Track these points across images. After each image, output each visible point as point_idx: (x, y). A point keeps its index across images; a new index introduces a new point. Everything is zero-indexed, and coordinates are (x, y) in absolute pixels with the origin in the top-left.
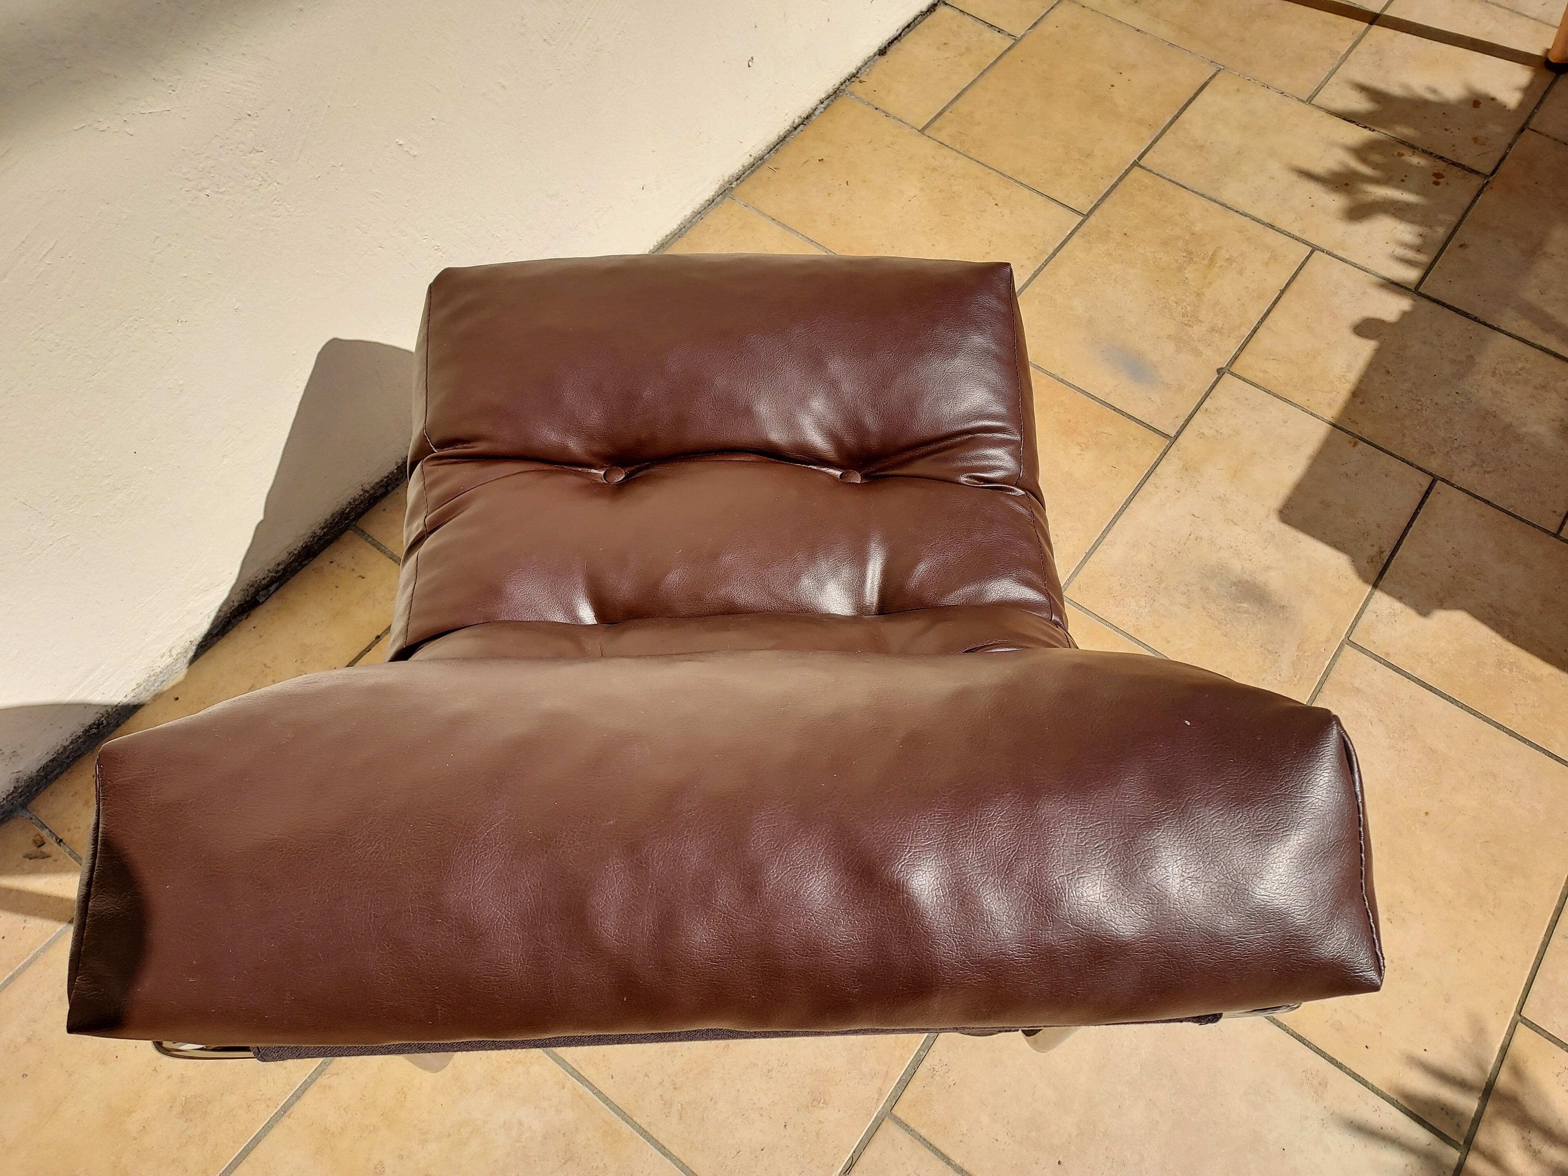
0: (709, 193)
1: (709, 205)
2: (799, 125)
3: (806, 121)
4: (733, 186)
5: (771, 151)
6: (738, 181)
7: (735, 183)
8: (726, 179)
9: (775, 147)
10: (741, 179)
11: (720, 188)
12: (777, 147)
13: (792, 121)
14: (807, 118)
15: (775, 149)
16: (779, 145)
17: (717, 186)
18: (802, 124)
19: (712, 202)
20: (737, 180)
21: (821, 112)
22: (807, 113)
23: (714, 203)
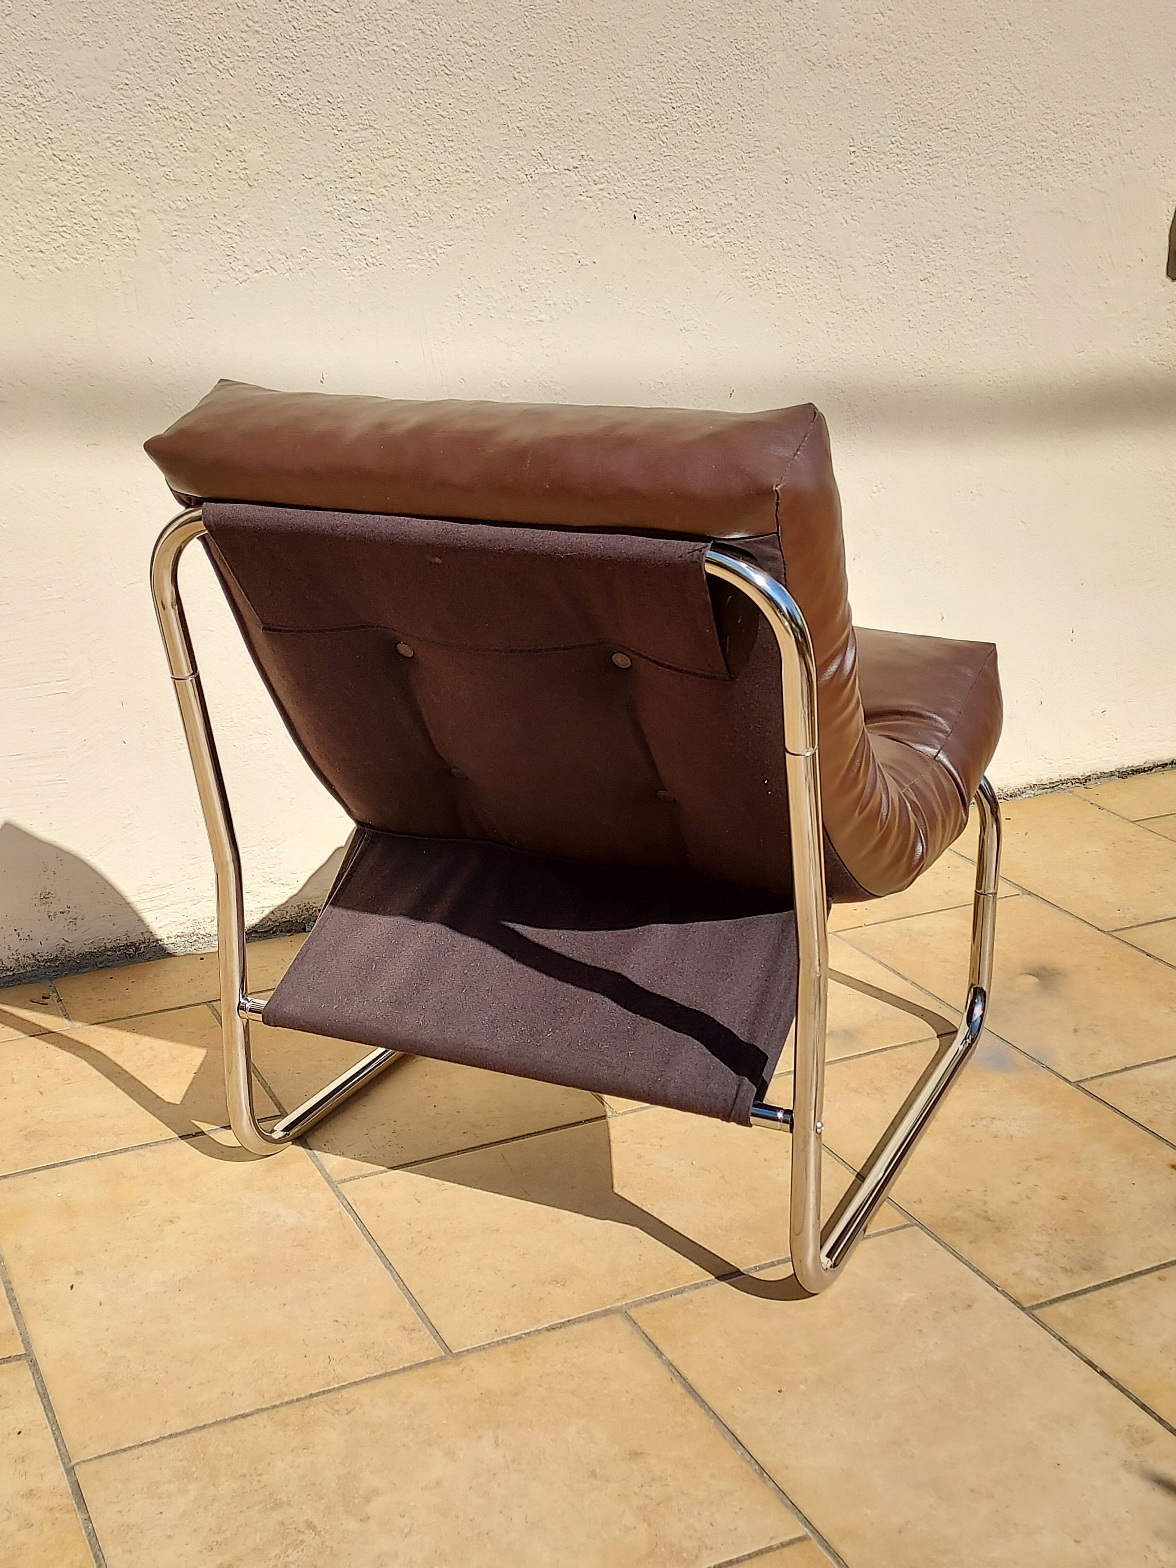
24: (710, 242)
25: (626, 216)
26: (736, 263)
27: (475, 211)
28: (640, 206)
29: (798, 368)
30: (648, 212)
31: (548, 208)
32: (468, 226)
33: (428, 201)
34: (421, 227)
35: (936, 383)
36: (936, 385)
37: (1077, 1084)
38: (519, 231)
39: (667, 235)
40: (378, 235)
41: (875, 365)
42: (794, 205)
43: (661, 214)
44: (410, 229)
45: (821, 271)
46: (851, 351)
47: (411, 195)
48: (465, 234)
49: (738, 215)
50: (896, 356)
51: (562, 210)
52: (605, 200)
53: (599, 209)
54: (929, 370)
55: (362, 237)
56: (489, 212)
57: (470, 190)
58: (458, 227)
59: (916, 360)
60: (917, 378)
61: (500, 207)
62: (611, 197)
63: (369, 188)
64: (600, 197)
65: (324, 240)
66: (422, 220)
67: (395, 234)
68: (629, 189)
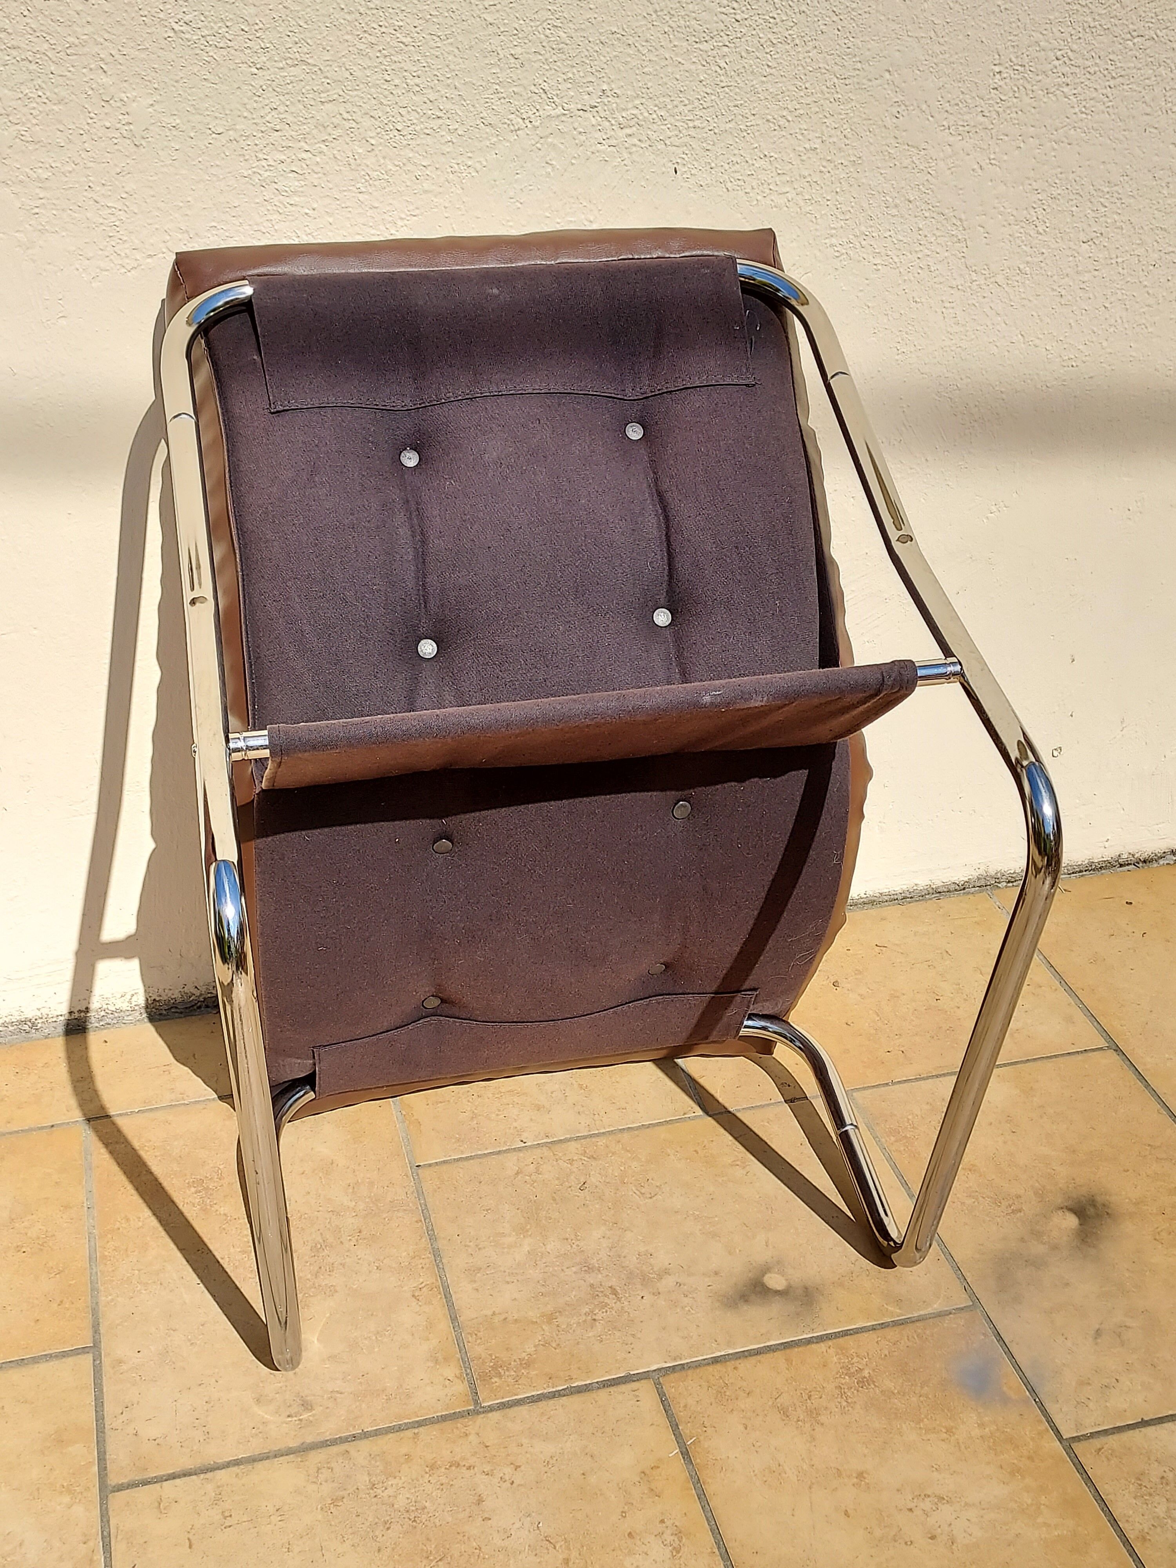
0: (960, 876)
1: (956, 890)
2: (1129, 864)
3: (1141, 864)
4: (999, 885)
6: (1011, 884)
7: (1005, 884)
8: (992, 872)
9: (1081, 871)
10: (1014, 884)
11: (979, 879)
12: (1084, 873)
13: (1118, 854)
14: (1145, 862)
15: (1081, 874)
17: (975, 874)
18: (1134, 865)
19: (962, 888)
20: (1009, 882)
21: (1168, 864)
22: (1145, 856)
23: (965, 891)
24: (782, 200)
25: (664, 169)
26: (818, 227)
27: (449, 170)
28: (684, 156)
29: (897, 360)
30: (695, 163)
31: (553, 162)
32: (441, 190)
33: (384, 158)
34: (375, 193)
35: (1092, 375)
36: (1091, 377)
37: (1068, 1444)
38: (512, 194)
39: (721, 193)
41: (1006, 353)
42: (907, 147)
43: (713, 165)
44: (361, 197)
45: (938, 233)
46: (973, 337)
47: (360, 151)
48: (435, 200)
49: (824, 163)
50: (1037, 342)
51: (573, 164)
52: (634, 149)
53: (625, 162)
54: (1084, 359)
56: (471, 170)
57: (443, 142)
58: (426, 192)
59: (1065, 346)
60: (1066, 369)
61: (485, 163)
62: (643, 146)
63: (302, 144)
64: (627, 145)
66: (377, 183)
68: (669, 134)
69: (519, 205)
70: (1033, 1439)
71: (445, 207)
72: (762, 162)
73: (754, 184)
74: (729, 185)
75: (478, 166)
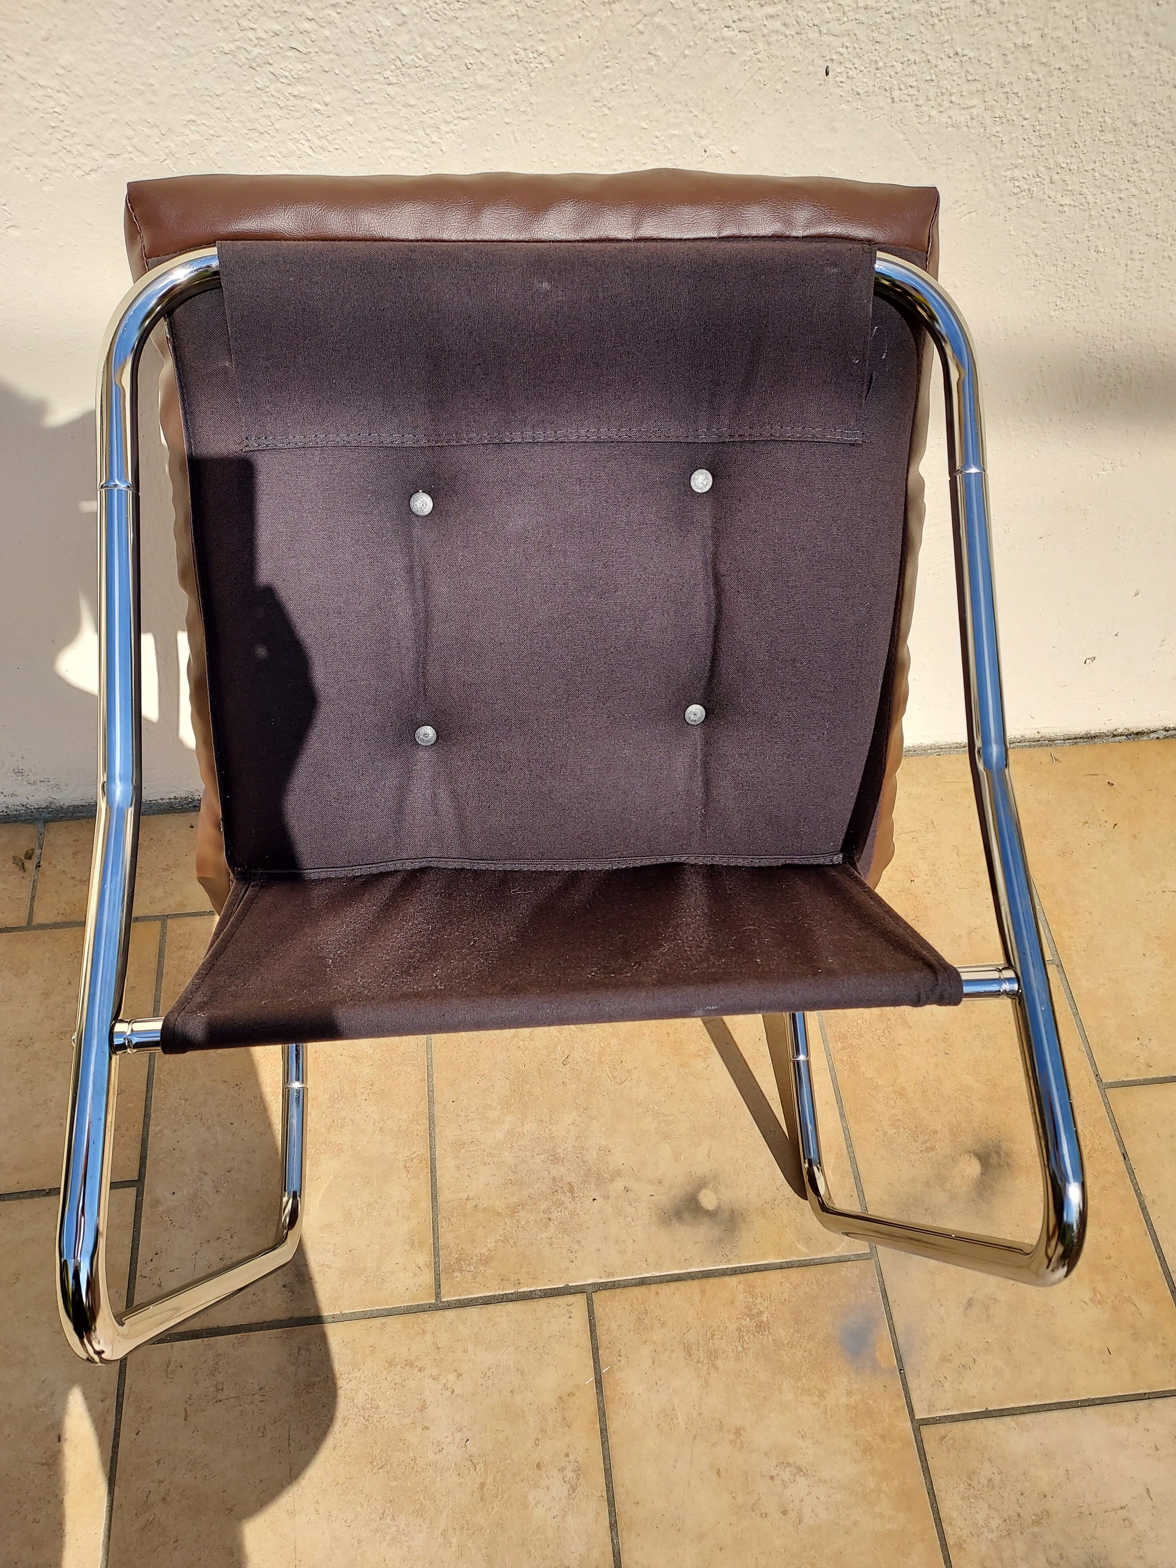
2: (1121, 735)
3: (1132, 737)
5: (1068, 739)
9: (1076, 738)
12: (1079, 741)
14: (1136, 734)
15: (1075, 741)
16: (1081, 740)
18: (1126, 737)
22: (1140, 729)
25: (811, 68)
28: (843, 50)
30: (856, 61)
31: (659, 53)
32: (500, 85)
34: (410, 86)
37: (918, 1425)
38: (597, 95)
39: (882, 102)
40: (328, 99)
43: (881, 64)
44: (391, 90)
48: (493, 99)
51: (685, 56)
52: (775, 37)
53: (759, 56)
55: (299, 102)
56: (543, 59)
58: (480, 87)
62: (787, 33)
64: (765, 31)
65: (226, 105)
66: (412, 71)
67: (359, 96)
68: (828, 16)
69: (607, 111)
70: (889, 1416)
71: (506, 110)
72: (950, 63)
73: (931, 94)
74: (896, 93)
75: (554, 54)
